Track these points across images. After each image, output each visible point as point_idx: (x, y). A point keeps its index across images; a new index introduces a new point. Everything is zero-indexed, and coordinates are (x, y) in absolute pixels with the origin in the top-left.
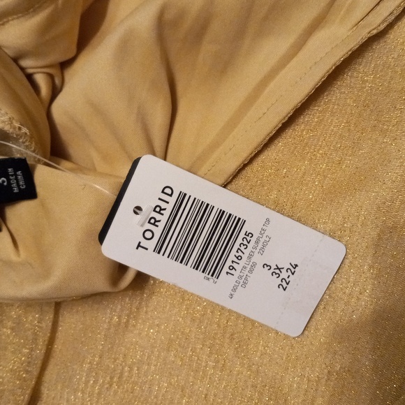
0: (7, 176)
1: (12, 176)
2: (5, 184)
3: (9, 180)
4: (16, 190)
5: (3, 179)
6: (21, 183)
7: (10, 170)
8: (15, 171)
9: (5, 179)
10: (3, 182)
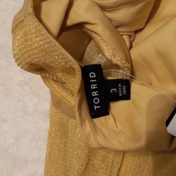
0: (117, 88)
1: (120, 88)
2: (116, 92)
3: (118, 90)
4: (120, 95)
5: (115, 89)
6: (124, 92)
7: (119, 85)
8: (122, 85)
9: (116, 89)
10: (115, 90)
